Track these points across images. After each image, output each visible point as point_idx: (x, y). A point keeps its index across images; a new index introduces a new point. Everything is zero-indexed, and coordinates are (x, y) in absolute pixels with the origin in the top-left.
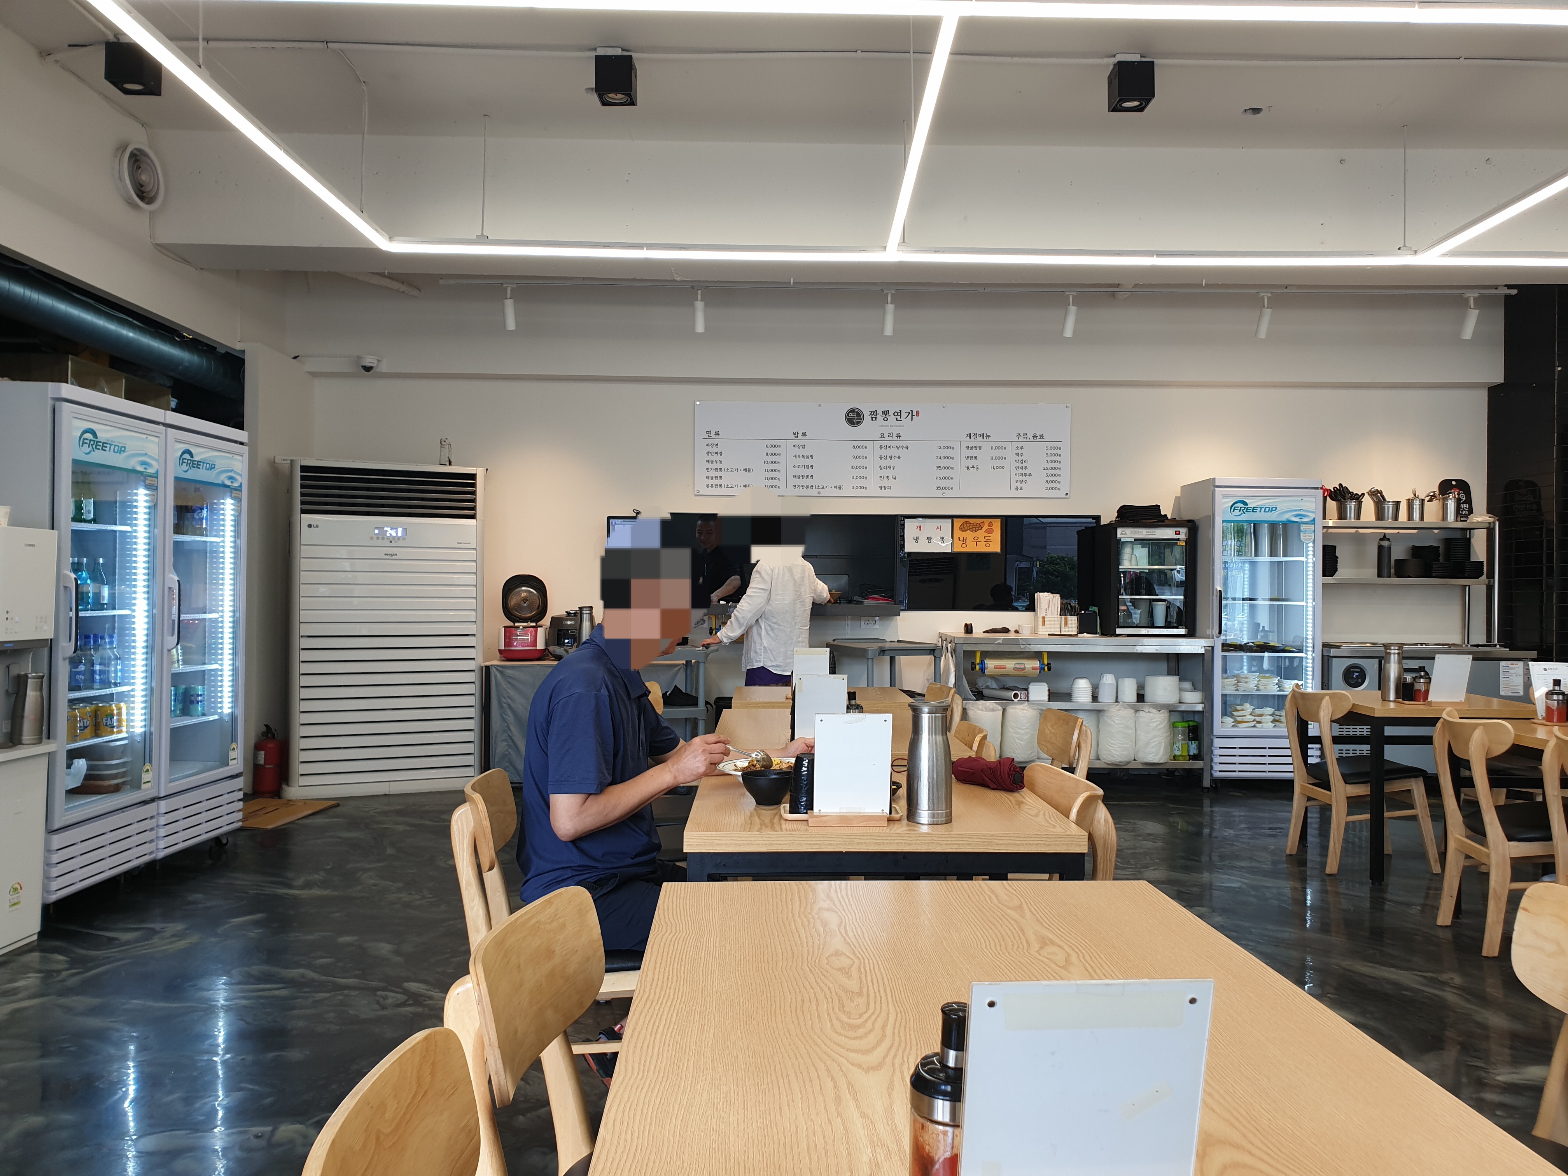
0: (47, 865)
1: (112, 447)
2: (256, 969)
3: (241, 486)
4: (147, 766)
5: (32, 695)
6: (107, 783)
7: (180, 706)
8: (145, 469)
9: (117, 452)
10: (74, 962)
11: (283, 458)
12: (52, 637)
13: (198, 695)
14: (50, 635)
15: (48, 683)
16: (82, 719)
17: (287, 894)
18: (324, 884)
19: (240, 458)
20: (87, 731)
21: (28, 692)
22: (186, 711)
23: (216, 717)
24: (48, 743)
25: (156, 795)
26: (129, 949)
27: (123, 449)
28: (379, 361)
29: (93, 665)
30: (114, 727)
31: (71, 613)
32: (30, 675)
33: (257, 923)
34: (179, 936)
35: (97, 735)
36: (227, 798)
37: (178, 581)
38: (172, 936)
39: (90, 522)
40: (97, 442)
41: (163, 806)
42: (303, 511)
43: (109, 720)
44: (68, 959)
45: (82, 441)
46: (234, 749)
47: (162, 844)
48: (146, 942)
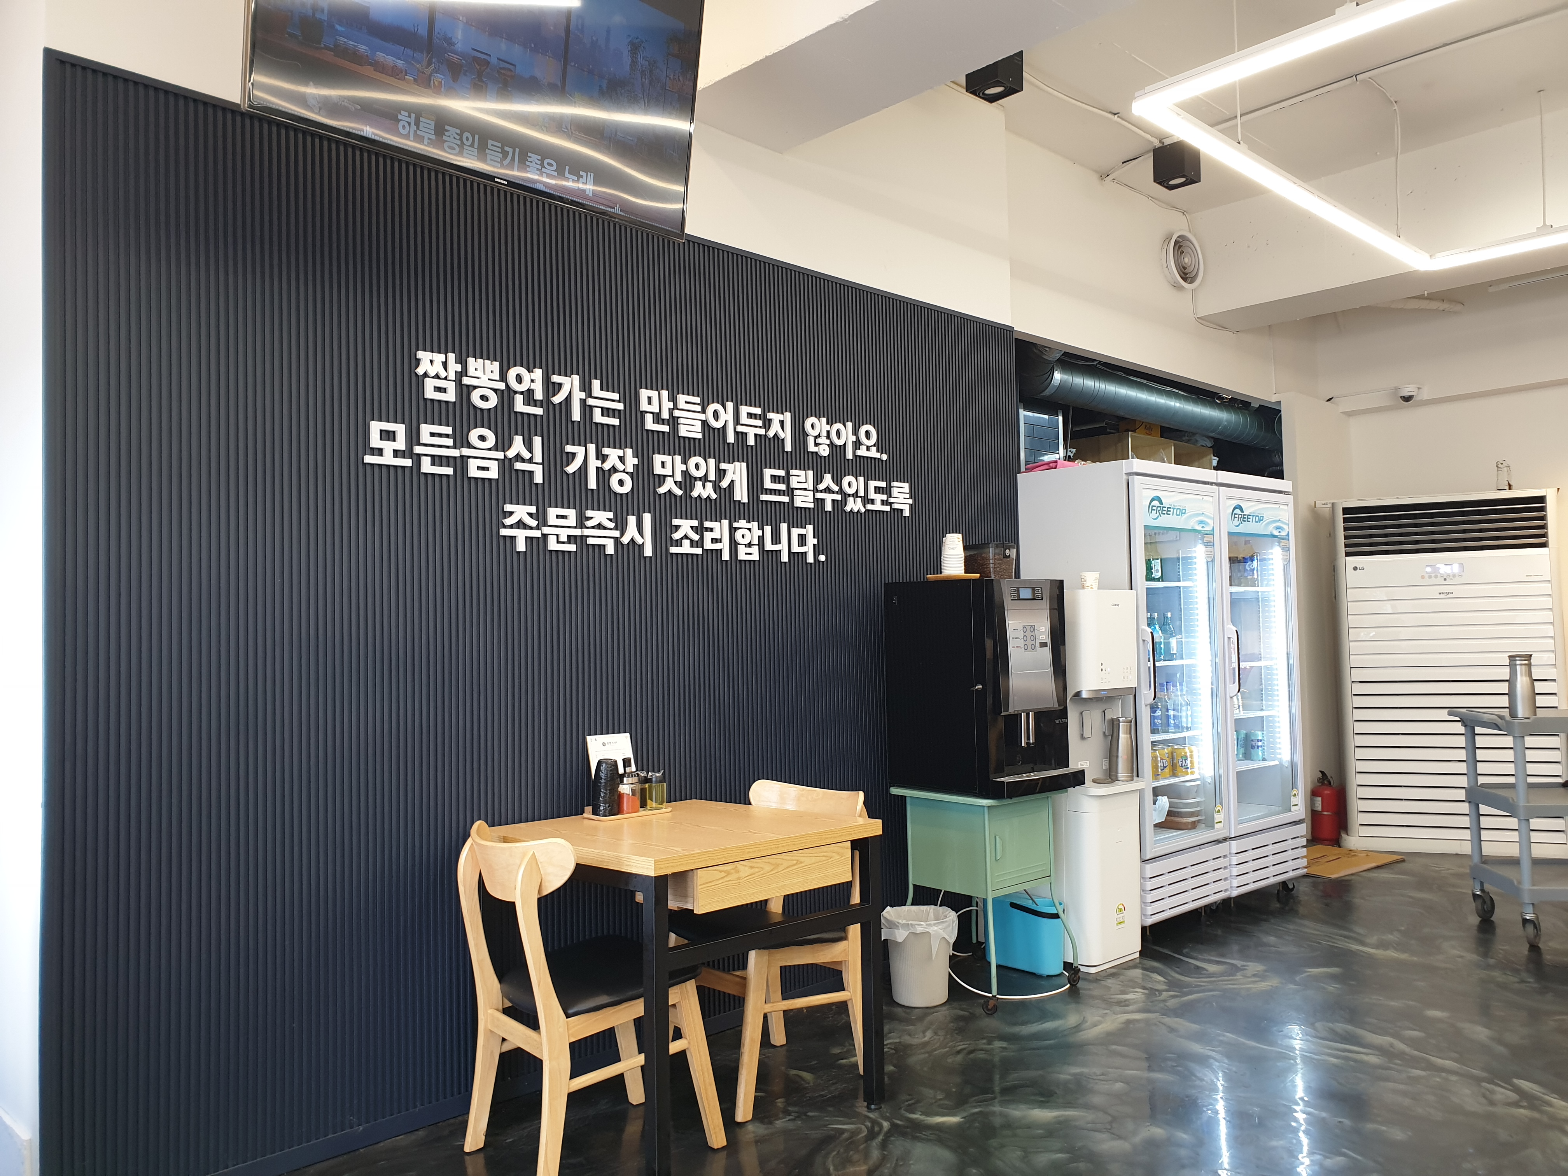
0: (1143, 891)
1: (1175, 510)
2: (1341, 1027)
3: (1288, 535)
4: (1219, 808)
5: (1123, 737)
6: (1185, 820)
7: (1242, 750)
8: (1203, 527)
9: (1179, 515)
10: (1173, 985)
11: (1324, 502)
12: (1136, 686)
13: (1258, 741)
14: (1134, 684)
15: (1134, 725)
16: (1162, 759)
17: (1361, 951)
18: (1399, 946)
19: (1286, 507)
20: (1167, 770)
21: (1121, 735)
22: (1247, 756)
23: (1276, 762)
24: (1137, 781)
25: (1227, 835)
26: (1218, 981)
27: (1184, 511)
28: (1419, 388)
29: (1167, 710)
30: (1188, 768)
31: (1149, 663)
32: (1121, 720)
33: (1334, 977)
34: (1261, 976)
35: (1174, 775)
36: (1291, 843)
37: (1236, 631)
38: (1254, 975)
39: (1158, 580)
40: (1163, 507)
41: (1234, 846)
42: (1348, 554)
43: (1184, 761)
44: (1166, 981)
45: (1151, 508)
46: (1295, 795)
47: (1235, 883)
48: (1231, 978)
